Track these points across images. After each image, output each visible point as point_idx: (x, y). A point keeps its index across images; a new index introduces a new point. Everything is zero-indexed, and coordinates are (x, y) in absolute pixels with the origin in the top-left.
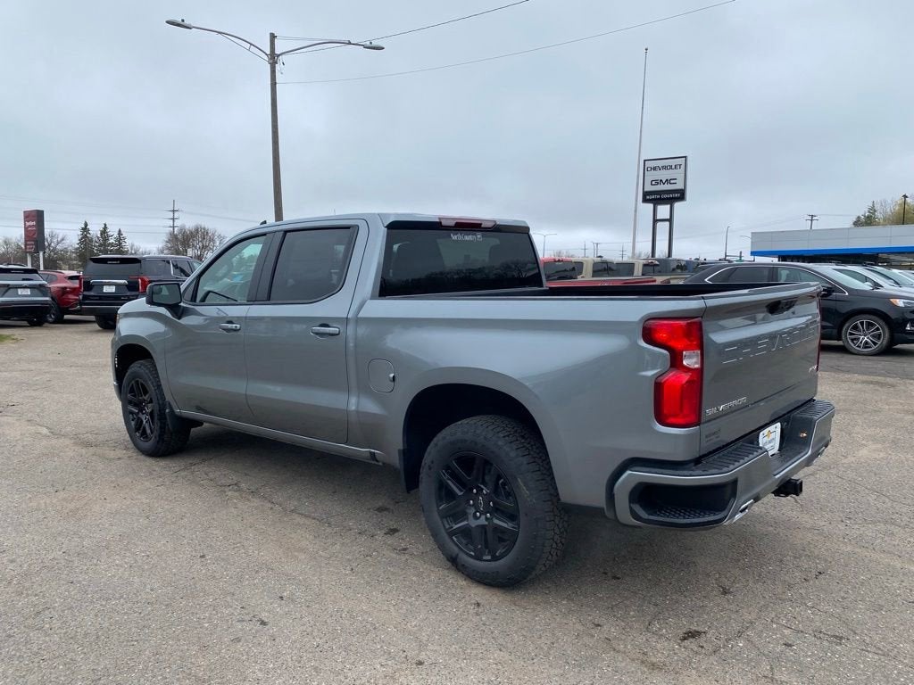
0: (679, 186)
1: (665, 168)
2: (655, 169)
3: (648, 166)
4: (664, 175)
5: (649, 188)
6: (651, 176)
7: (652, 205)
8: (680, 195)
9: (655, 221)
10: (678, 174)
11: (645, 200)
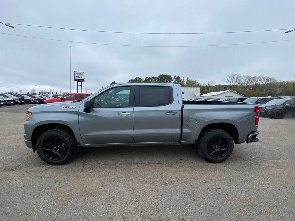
0: (83, 78)
1: (79, 74)
2: (77, 74)
3: (75, 73)
4: (79, 75)
5: (76, 78)
6: (76, 75)
7: (77, 82)
8: (83, 80)
9: (78, 85)
10: (82, 76)
11: (75, 81)
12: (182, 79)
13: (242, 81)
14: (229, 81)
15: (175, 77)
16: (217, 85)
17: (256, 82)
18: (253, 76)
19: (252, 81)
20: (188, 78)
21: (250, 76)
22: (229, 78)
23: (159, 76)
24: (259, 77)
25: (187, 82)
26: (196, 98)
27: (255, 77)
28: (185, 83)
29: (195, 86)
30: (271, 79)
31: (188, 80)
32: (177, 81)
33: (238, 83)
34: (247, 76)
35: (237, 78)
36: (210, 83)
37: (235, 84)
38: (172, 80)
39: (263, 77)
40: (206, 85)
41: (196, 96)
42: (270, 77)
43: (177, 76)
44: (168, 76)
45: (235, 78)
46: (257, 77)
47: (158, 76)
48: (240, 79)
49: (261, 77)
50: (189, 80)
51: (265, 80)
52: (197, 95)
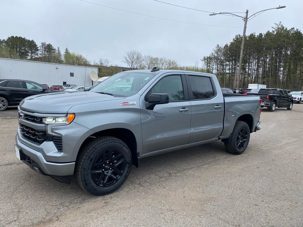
12: (57, 49)
13: (144, 62)
14: (127, 61)
15: (43, 44)
16: (113, 66)
17: (158, 65)
18: (155, 57)
19: (154, 64)
20: (67, 50)
21: (152, 56)
22: (128, 57)
23: (9, 39)
24: (161, 60)
25: (65, 57)
26: (93, 85)
27: (157, 59)
28: (63, 58)
29: (79, 65)
30: (173, 63)
31: (67, 52)
32: (47, 52)
33: (139, 65)
34: (148, 56)
35: (138, 58)
36: (103, 62)
37: (136, 66)
38: (38, 50)
39: (165, 60)
40: (97, 64)
41: (92, 81)
42: (172, 61)
43: (47, 43)
44: (29, 41)
45: (135, 57)
46: (159, 59)
47: (6, 39)
48: (141, 59)
49: (163, 59)
50: (69, 53)
51: (167, 65)
52: (94, 80)
